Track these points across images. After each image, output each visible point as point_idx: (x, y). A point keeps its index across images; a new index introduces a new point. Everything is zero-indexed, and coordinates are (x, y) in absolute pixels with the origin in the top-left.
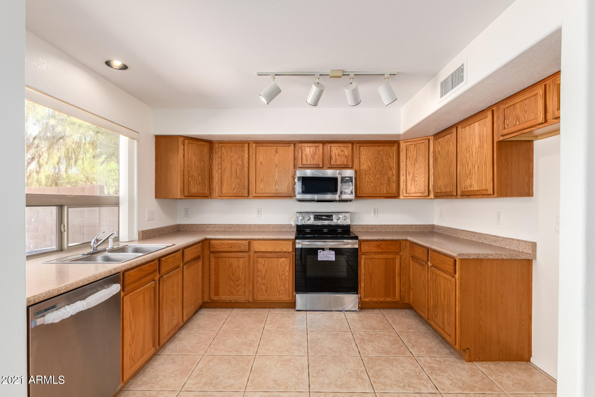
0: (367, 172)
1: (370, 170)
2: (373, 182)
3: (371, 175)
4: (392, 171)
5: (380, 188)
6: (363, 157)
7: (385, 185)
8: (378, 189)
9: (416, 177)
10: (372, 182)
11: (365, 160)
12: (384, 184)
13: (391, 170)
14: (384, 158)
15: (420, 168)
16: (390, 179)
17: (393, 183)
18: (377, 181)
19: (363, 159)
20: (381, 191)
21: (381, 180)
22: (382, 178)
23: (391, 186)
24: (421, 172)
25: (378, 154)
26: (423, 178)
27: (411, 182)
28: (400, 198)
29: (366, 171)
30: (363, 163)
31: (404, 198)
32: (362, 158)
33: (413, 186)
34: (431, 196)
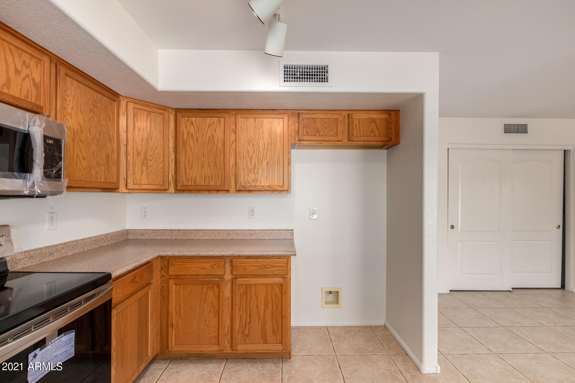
0: (76, 136)
1: (81, 133)
2: (86, 158)
3: (83, 143)
4: (112, 144)
5: (97, 172)
6: (70, 101)
7: (103, 168)
8: (93, 173)
9: (151, 161)
10: (84, 158)
11: (74, 108)
12: (102, 164)
13: (110, 142)
14: (102, 118)
15: (156, 148)
16: (109, 157)
17: (113, 163)
18: (92, 157)
19: (70, 107)
20: (97, 178)
21: (98, 156)
22: (99, 152)
23: (110, 169)
24: (157, 155)
25: (94, 105)
26: (160, 163)
27: (142, 167)
28: (120, 191)
29: (76, 132)
30: (70, 115)
31: (127, 191)
32: (68, 101)
33: (145, 173)
34: (171, 190)
